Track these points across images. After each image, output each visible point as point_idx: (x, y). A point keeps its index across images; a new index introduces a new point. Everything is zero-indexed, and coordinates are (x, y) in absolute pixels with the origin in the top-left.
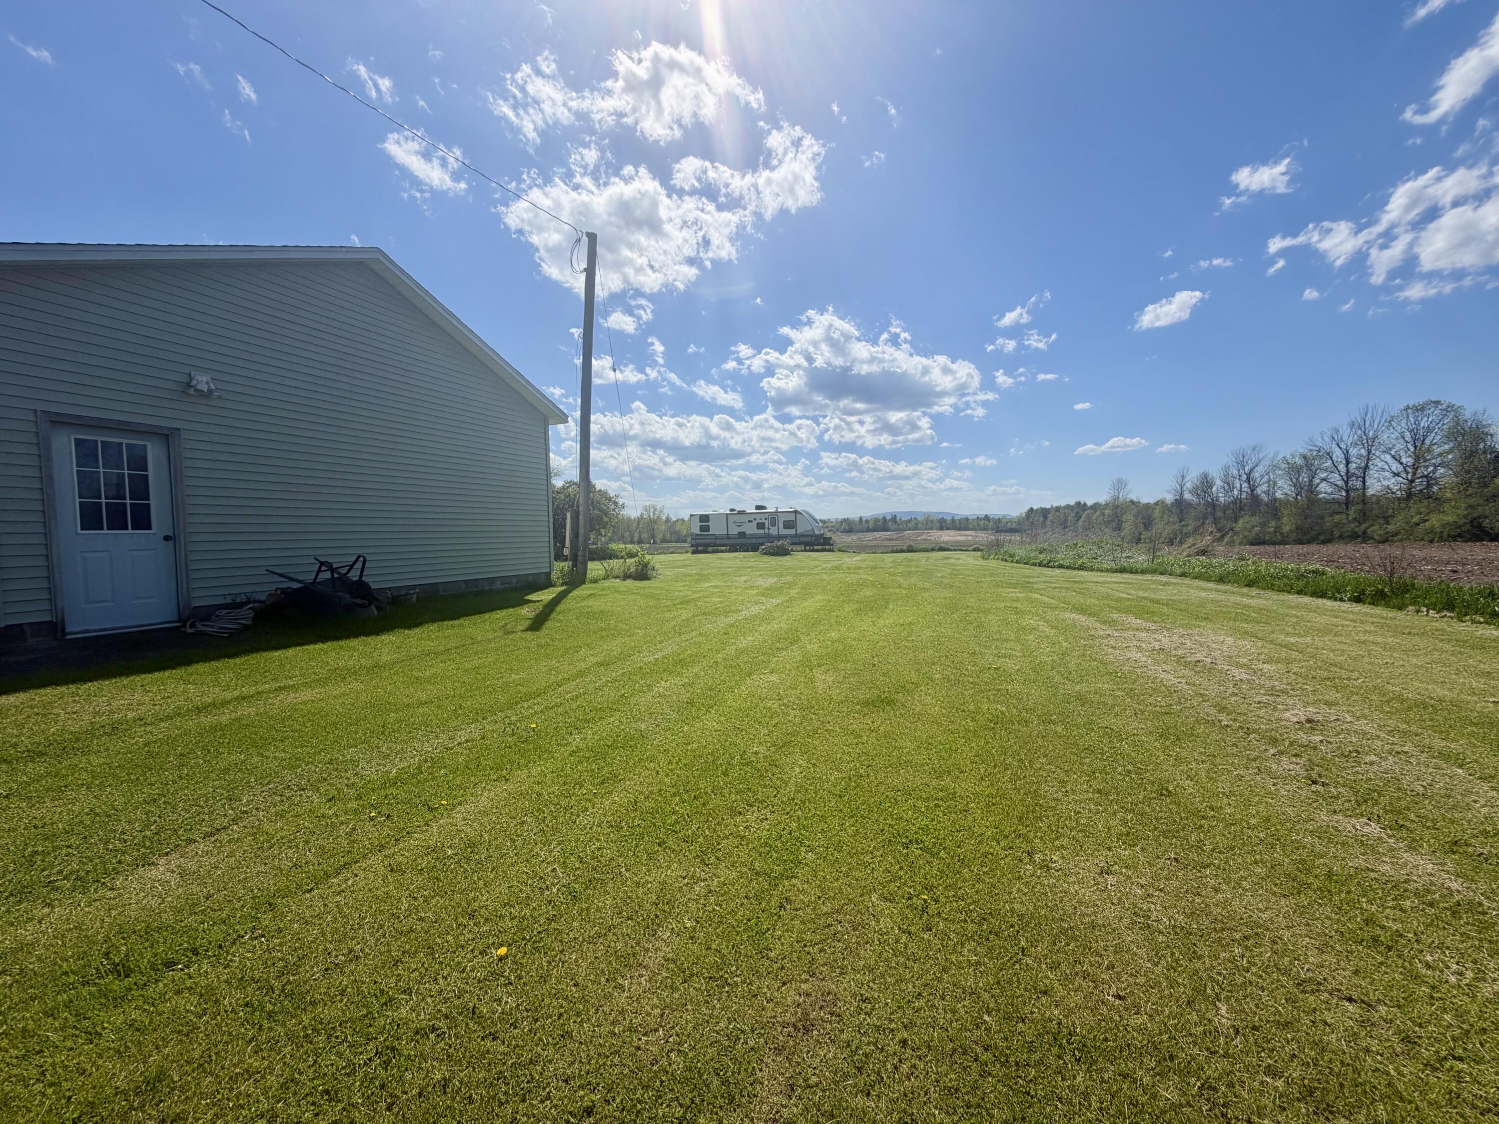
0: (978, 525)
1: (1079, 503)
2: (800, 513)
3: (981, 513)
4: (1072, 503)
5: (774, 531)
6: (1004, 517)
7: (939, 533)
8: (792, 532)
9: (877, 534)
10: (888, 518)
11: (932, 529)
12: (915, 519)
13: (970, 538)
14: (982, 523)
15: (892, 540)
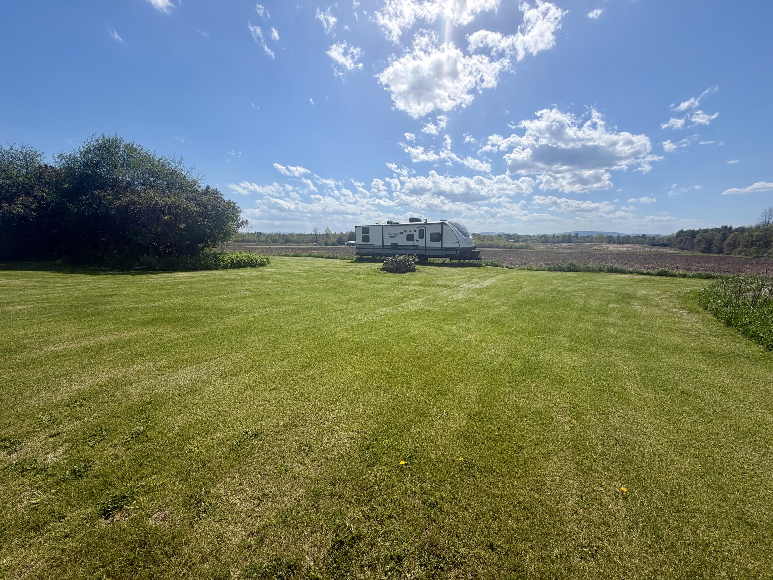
0: (637, 240)
1: (726, 227)
2: (447, 226)
3: (641, 233)
4: (719, 227)
5: (421, 243)
6: (658, 236)
7: (609, 245)
8: (437, 244)
9: (564, 245)
10: (573, 235)
11: (602, 242)
12: (591, 236)
13: (630, 249)
14: (640, 239)
15: (573, 248)
